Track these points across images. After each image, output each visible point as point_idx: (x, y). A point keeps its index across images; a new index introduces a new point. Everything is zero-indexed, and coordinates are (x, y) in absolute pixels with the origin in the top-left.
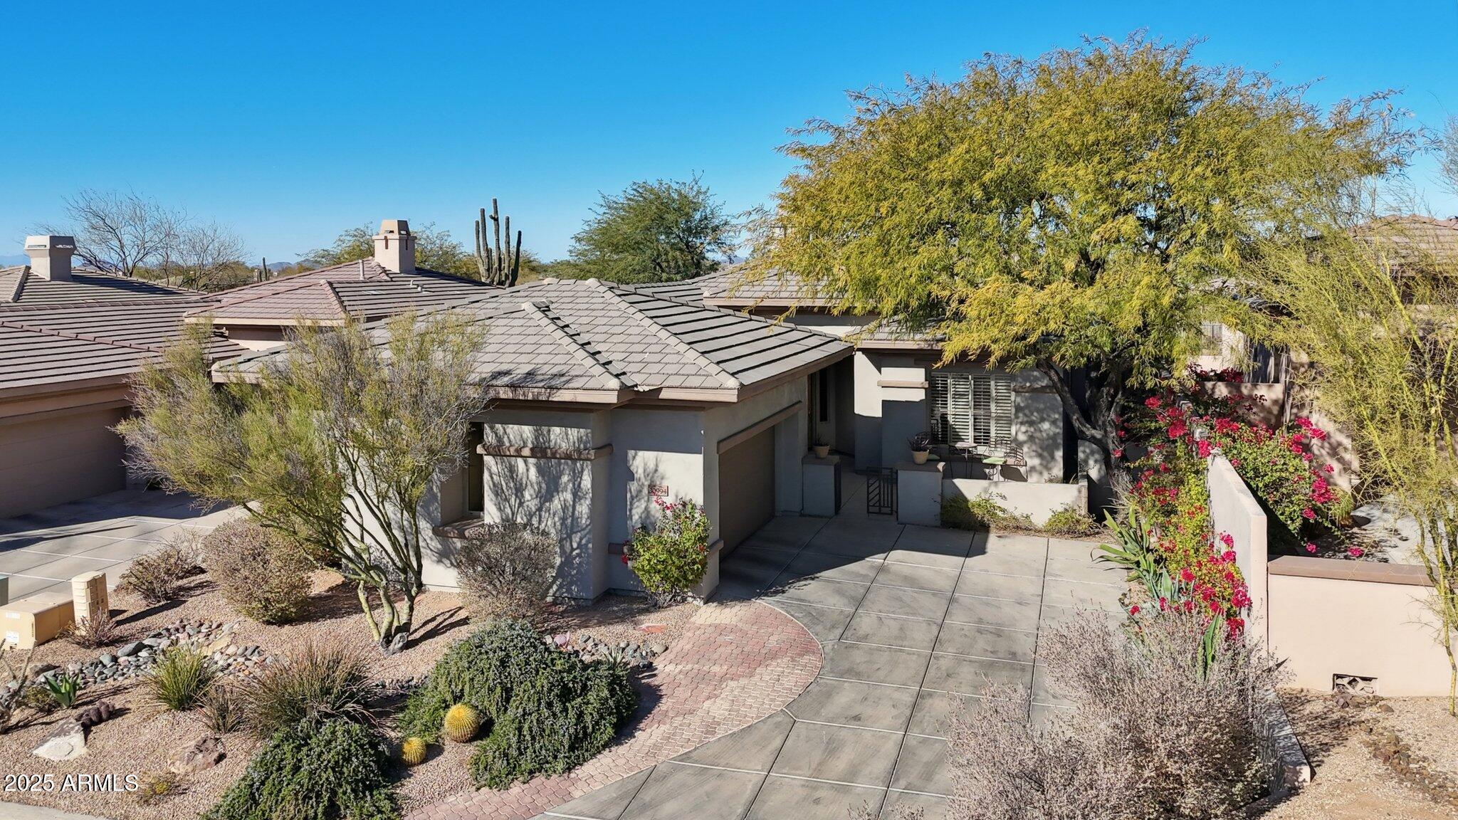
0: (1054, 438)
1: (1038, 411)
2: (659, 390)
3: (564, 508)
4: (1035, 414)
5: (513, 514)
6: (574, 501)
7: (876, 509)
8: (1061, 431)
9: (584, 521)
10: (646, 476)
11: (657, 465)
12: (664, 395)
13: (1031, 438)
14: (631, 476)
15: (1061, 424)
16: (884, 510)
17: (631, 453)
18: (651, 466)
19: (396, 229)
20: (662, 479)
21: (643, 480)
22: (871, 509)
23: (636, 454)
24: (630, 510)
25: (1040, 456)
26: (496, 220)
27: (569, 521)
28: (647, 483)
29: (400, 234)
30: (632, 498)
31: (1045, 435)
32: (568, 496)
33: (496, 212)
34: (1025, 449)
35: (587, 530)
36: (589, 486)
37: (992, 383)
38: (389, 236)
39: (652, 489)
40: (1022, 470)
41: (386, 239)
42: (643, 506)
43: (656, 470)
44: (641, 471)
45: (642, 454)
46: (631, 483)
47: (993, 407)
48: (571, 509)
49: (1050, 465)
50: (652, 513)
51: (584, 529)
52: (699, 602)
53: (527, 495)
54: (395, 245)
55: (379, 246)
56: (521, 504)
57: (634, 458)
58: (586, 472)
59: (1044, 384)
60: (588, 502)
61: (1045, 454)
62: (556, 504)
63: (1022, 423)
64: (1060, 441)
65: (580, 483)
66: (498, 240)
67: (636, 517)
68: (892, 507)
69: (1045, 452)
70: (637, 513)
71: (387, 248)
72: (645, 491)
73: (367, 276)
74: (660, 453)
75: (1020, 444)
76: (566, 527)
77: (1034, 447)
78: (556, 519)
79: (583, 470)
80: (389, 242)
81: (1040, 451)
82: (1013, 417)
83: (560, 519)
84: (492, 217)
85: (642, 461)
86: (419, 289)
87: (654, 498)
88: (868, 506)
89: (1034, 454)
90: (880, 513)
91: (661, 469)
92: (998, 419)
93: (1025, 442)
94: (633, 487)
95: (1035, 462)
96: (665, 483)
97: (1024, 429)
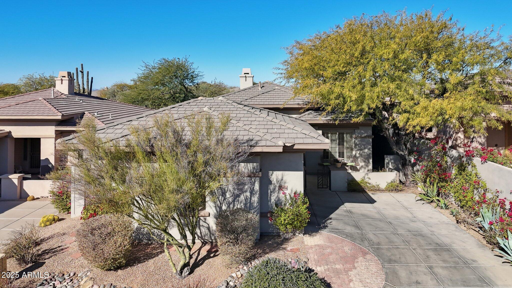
0: (368, 155)
1: (363, 145)
2: (294, 145)
3: (246, 199)
4: (362, 146)
5: (220, 204)
6: (251, 196)
7: (321, 186)
8: (371, 152)
9: (255, 204)
10: (278, 182)
11: (282, 177)
12: (295, 147)
13: (361, 155)
14: (270, 183)
15: (371, 150)
16: (324, 186)
17: (271, 172)
18: (280, 178)
19: (66, 75)
20: (285, 183)
21: (276, 184)
22: (319, 186)
23: (273, 173)
24: (270, 198)
25: (365, 162)
26: (82, 72)
27: (248, 205)
28: (278, 185)
29: (68, 78)
30: (271, 192)
31: (366, 154)
32: (248, 194)
33: (82, 69)
34: (359, 160)
35: (257, 208)
36: (258, 188)
37: (345, 135)
38: (63, 78)
39: (281, 188)
40: (358, 167)
41: (62, 80)
42: (276, 196)
43: (282, 180)
44: (275, 180)
45: (275, 173)
46: (270, 185)
47: (345, 144)
48: (249, 200)
49: (368, 165)
50: (281, 198)
51: (255, 208)
52: (301, 235)
53: (228, 195)
54: (66, 82)
55: (58, 83)
56: (225, 199)
57: (272, 175)
58: (256, 183)
59: (365, 135)
60: (257, 196)
61: (366, 161)
62: (242, 197)
63: (358, 150)
64: (371, 156)
65: (254, 187)
66: (83, 81)
67: (273, 200)
68: (327, 185)
69: (366, 160)
70: (273, 198)
71: (62, 84)
72: (277, 189)
73: (55, 96)
74: (284, 172)
75: (357, 158)
76: (247, 208)
77: (362, 159)
78: (242, 204)
79: (255, 182)
80: (63, 81)
81: (364, 160)
82: (353, 147)
83: (244, 204)
84: (80, 71)
85: (276, 176)
86: (81, 101)
87: (281, 192)
88: (318, 185)
89: (362, 161)
90: (323, 188)
91: (284, 179)
92: (348, 148)
93: (359, 157)
94: (272, 187)
95: (363, 164)
96: (286, 185)
97: (358, 152)
